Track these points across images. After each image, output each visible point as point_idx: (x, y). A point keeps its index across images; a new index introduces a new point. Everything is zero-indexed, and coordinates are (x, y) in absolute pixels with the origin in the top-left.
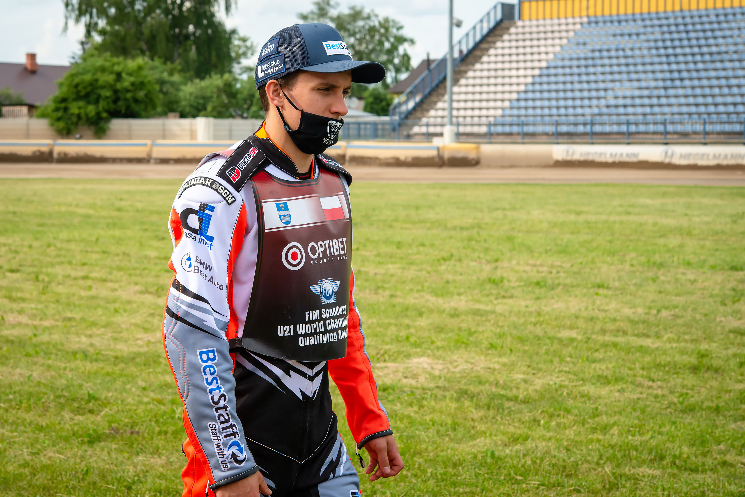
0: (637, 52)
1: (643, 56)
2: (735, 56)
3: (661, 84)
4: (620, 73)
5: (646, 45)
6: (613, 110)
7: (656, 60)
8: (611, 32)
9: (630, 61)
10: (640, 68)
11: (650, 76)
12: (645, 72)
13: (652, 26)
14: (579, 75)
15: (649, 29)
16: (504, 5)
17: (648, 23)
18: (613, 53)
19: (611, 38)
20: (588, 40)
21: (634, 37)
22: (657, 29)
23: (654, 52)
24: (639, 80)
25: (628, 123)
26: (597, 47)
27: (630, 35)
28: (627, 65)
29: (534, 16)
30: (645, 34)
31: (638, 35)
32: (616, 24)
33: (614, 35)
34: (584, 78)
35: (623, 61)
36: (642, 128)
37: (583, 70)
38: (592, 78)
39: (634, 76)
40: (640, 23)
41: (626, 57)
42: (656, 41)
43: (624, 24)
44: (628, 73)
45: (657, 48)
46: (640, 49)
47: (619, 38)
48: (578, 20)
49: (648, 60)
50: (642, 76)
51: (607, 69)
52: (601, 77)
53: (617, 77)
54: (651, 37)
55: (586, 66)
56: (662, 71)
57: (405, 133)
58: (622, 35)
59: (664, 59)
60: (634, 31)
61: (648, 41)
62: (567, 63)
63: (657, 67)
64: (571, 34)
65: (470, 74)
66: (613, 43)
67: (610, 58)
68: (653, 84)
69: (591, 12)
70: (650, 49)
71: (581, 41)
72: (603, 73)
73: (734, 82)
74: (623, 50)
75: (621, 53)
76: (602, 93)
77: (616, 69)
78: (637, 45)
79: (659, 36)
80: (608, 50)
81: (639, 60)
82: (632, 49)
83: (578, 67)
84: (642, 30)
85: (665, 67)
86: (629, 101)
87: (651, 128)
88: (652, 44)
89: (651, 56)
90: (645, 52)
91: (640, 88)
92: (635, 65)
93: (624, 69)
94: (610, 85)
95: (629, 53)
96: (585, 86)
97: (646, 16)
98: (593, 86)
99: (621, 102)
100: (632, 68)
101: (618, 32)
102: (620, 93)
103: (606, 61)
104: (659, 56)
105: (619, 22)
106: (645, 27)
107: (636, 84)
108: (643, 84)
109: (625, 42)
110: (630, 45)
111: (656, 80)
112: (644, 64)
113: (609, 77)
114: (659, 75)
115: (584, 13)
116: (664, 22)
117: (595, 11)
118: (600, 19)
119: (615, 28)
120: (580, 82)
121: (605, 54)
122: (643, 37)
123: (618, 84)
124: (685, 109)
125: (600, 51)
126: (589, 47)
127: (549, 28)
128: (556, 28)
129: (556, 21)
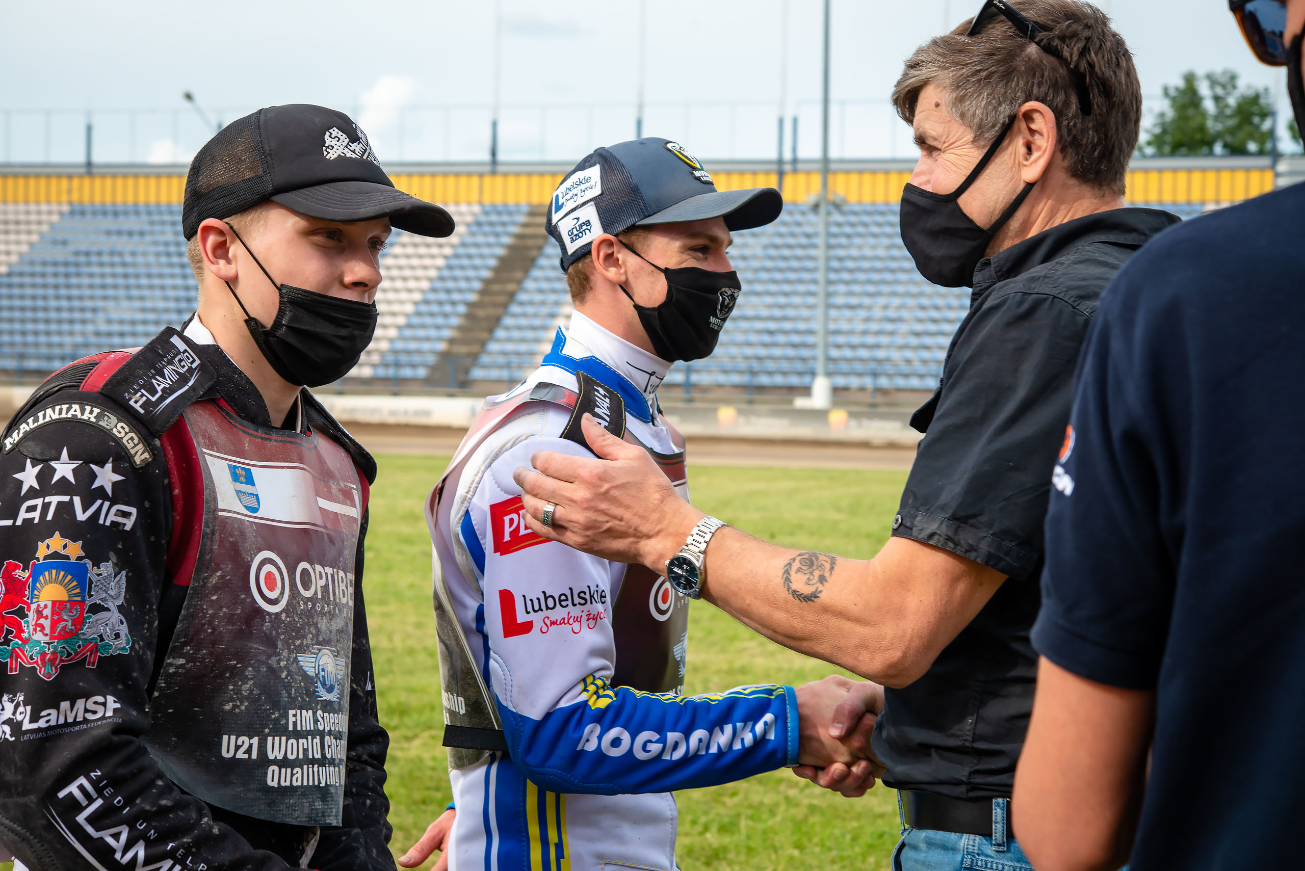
0: (140, 259)
1: (148, 265)
3: (172, 305)
4: (115, 287)
5: (152, 249)
7: (167, 271)
8: (103, 228)
9: (130, 270)
10: (144, 281)
11: (158, 293)
12: (151, 287)
13: (163, 223)
14: (56, 287)
17: (156, 218)
18: (106, 259)
19: (103, 238)
20: (70, 237)
21: (137, 238)
23: (164, 259)
24: (142, 298)
26: (83, 248)
27: (130, 234)
28: (126, 276)
30: (151, 233)
31: (141, 234)
32: (111, 217)
33: (108, 233)
34: (63, 292)
35: (119, 270)
37: (61, 280)
38: (75, 292)
39: (135, 293)
40: (144, 218)
41: (124, 264)
42: (167, 244)
43: (122, 217)
44: (127, 287)
45: (168, 255)
46: (144, 254)
47: (114, 237)
48: (54, 207)
49: (155, 270)
50: (146, 293)
51: (97, 281)
52: (87, 292)
53: (110, 292)
54: (160, 238)
55: (67, 275)
56: (175, 287)
58: (119, 233)
59: (177, 271)
60: (136, 228)
61: (155, 243)
62: (38, 269)
63: (168, 282)
64: (45, 227)
66: (106, 243)
67: (101, 264)
68: (161, 304)
69: (76, 197)
70: (158, 254)
71: (59, 237)
72: (91, 286)
74: (121, 254)
75: (117, 259)
76: (88, 315)
77: (109, 281)
78: (141, 249)
80: (99, 254)
81: (142, 270)
82: (133, 254)
83: (55, 275)
84: (147, 228)
85: (179, 282)
86: (127, 328)
88: (161, 249)
89: (160, 265)
90: (151, 259)
92: (137, 276)
93: (120, 281)
94: (100, 304)
95: (128, 259)
96: (64, 303)
97: (153, 209)
98: (76, 304)
99: (116, 328)
100: (132, 281)
101: (114, 228)
102: (114, 315)
103: (96, 270)
104: (171, 265)
105: (115, 214)
106: (152, 223)
107: (137, 304)
108: (148, 304)
109: (123, 244)
110: (130, 249)
111: (166, 299)
112: (149, 276)
113: (99, 292)
114: (171, 293)
115: (64, 198)
117: (81, 197)
118: (88, 208)
119: (108, 223)
120: (57, 297)
121: (94, 259)
122: (148, 238)
123: (112, 303)
125: (87, 254)
126: (71, 248)
127: (11, 217)
128: (23, 217)
129: (22, 207)
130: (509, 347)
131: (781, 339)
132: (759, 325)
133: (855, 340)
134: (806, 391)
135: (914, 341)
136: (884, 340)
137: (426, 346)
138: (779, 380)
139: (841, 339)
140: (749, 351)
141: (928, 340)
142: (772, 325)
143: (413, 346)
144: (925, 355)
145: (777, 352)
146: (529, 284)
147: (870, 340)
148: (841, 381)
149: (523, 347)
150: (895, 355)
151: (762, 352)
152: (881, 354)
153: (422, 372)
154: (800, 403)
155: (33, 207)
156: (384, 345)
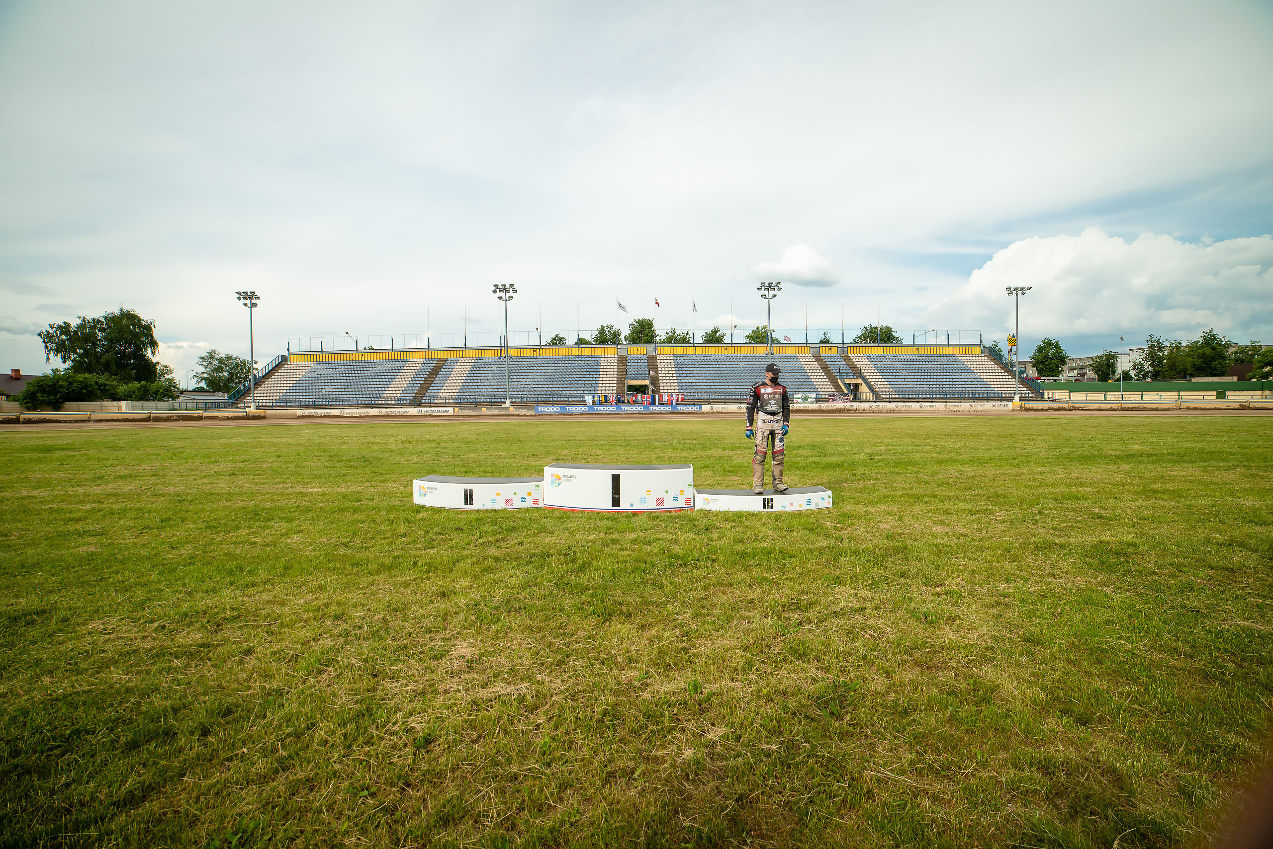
1: (337, 377)
3: (343, 387)
6: (324, 396)
12: (337, 382)
14: (312, 383)
15: (340, 367)
16: (280, 357)
18: (326, 375)
20: (317, 370)
22: (343, 367)
25: (329, 401)
27: (332, 369)
29: (295, 361)
33: (327, 369)
34: (314, 385)
36: (335, 403)
37: (314, 382)
38: (317, 384)
39: (333, 384)
40: (337, 364)
41: (330, 377)
43: (331, 364)
48: (314, 362)
51: (323, 381)
52: (320, 384)
53: (327, 384)
54: (341, 370)
55: (315, 380)
58: (329, 369)
62: (307, 379)
63: (343, 381)
64: (310, 368)
65: (266, 383)
66: (326, 372)
67: (325, 377)
68: (340, 387)
71: (314, 370)
73: (369, 386)
74: (330, 374)
76: (321, 390)
77: (326, 381)
78: (335, 373)
79: (343, 369)
83: (312, 380)
84: (337, 367)
86: (331, 393)
87: (339, 403)
88: (341, 372)
89: (340, 376)
90: (338, 375)
91: (335, 388)
93: (330, 381)
94: (323, 387)
96: (314, 387)
97: (342, 362)
98: (317, 387)
99: (327, 393)
102: (327, 390)
103: (323, 378)
105: (329, 363)
109: (331, 371)
110: (332, 373)
112: (337, 380)
113: (323, 384)
114: (343, 384)
115: (317, 360)
116: (346, 364)
117: (320, 359)
118: (322, 362)
119: (327, 366)
120: (312, 386)
122: (337, 370)
123: (326, 387)
124: (351, 396)
125: (321, 374)
126: (316, 373)
127: (301, 365)
128: (304, 365)
129: (303, 363)
130: (431, 394)
131: (500, 390)
132: (495, 387)
133: (518, 390)
134: (505, 403)
135: (532, 389)
136: (525, 389)
137: (410, 395)
138: (499, 400)
139: (515, 390)
140: (492, 393)
141: (536, 389)
142: (498, 387)
143: (406, 395)
144: (535, 393)
145: (499, 393)
146: (437, 379)
147: (522, 390)
148: (514, 400)
149: (435, 394)
150: (527, 393)
151: (495, 393)
152: (524, 393)
153: (408, 402)
154: (503, 406)
155: (306, 363)
156: (399, 395)
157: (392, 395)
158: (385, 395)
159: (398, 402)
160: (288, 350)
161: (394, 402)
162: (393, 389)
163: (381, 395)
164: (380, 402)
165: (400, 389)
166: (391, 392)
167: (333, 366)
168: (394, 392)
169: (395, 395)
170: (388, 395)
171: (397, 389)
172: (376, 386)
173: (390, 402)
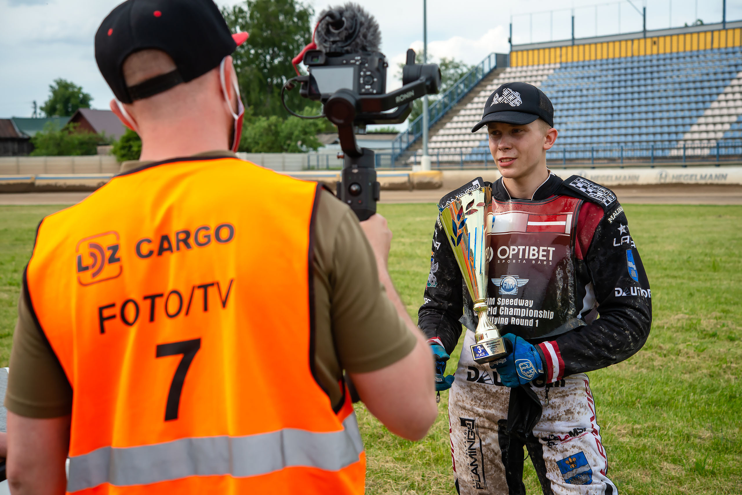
0: (591, 92)
1: (594, 95)
2: (664, 94)
3: (602, 118)
4: (574, 109)
5: (598, 85)
6: (568, 140)
7: (604, 98)
8: (575, 75)
9: (584, 99)
10: (590, 105)
11: (597, 111)
12: (593, 108)
13: (607, 70)
15: (604, 73)
16: (497, 55)
17: (605, 67)
18: (573, 93)
19: (574, 81)
20: (556, 82)
21: (592, 79)
22: (610, 72)
23: (604, 91)
24: (587, 115)
26: (562, 88)
27: (588, 78)
28: (581, 103)
29: (520, 64)
30: (600, 76)
31: (594, 77)
32: (580, 69)
33: (577, 78)
35: (578, 99)
39: (584, 112)
40: (599, 67)
41: (582, 96)
42: (607, 82)
43: (586, 68)
44: (581, 109)
45: (607, 88)
46: (594, 89)
47: (580, 80)
48: (552, 66)
49: (597, 98)
50: (590, 112)
51: (566, 107)
53: (571, 113)
54: (604, 79)
56: (606, 108)
57: (403, 162)
58: (582, 78)
59: (610, 97)
60: (593, 74)
61: (601, 82)
63: (603, 104)
64: (545, 78)
65: (462, 112)
66: (573, 84)
67: (570, 97)
68: (597, 118)
69: (564, 59)
70: (601, 89)
71: (551, 83)
73: (658, 115)
74: (581, 90)
75: (579, 93)
77: (572, 106)
78: (592, 86)
79: (610, 78)
80: (569, 91)
81: (591, 99)
82: (588, 90)
84: (598, 73)
85: (609, 104)
88: (604, 85)
89: (601, 95)
90: (597, 92)
91: (586, 122)
92: (587, 102)
93: (578, 106)
95: (585, 92)
97: (604, 62)
100: (584, 105)
101: (581, 75)
102: (570, 126)
103: (566, 100)
104: (607, 94)
105: (583, 67)
106: (602, 70)
107: (584, 119)
108: (590, 118)
109: (584, 84)
110: (587, 87)
111: (600, 115)
112: (593, 102)
113: (565, 113)
114: (603, 111)
115: (558, 60)
116: (617, 66)
117: (567, 59)
118: (569, 65)
119: (579, 73)
121: (567, 94)
122: (598, 79)
123: (571, 119)
125: (563, 91)
126: (556, 88)
127: (529, 74)
128: (535, 73)
129: (536, 67)
155: (541, 67)
156: (720, 135)
157: (704, 136)
158: (688, 136)
159: (715, 152)
160: (510, 41)
161: (706, 152)
162: (710, 120)
163: (681, 136)
164: (674, 153)
165: (726, 119)
166: (703, 128)
167: (591, 72)
168: (711, 127)
169: (712, 135)
170: (696, 136)
171: (718, 119)
172: (672, 114)
173: (698, 152)
